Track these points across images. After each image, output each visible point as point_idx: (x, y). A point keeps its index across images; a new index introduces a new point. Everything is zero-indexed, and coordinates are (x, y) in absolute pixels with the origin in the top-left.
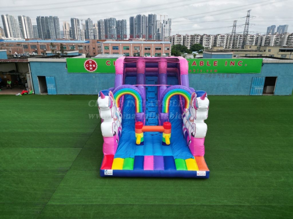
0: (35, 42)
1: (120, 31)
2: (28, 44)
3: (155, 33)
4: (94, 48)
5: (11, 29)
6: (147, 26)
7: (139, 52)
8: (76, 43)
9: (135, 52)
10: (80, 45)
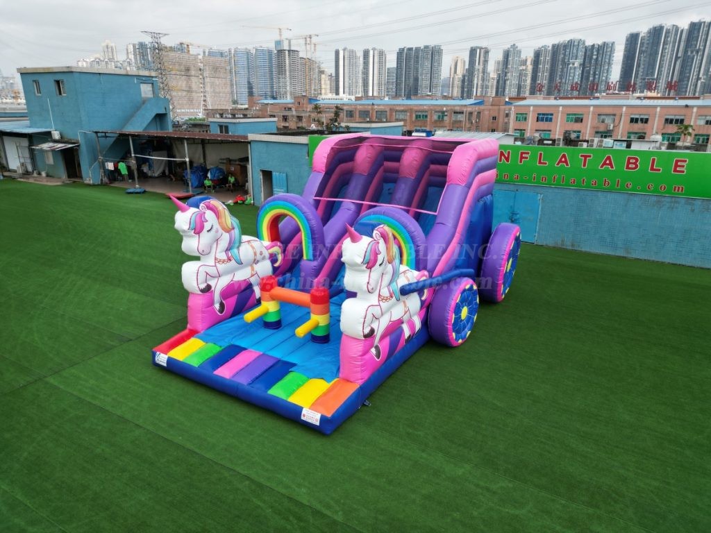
0: (369, 105)
1: (592, 73)
2: (356, 109)
3: (701, 76)
4: (494, 118)
5: (347, 79)
6: (679, 55)
7: (611, 128)
8: (451, 106)
9: (597, 127)
10: (458, 111)
